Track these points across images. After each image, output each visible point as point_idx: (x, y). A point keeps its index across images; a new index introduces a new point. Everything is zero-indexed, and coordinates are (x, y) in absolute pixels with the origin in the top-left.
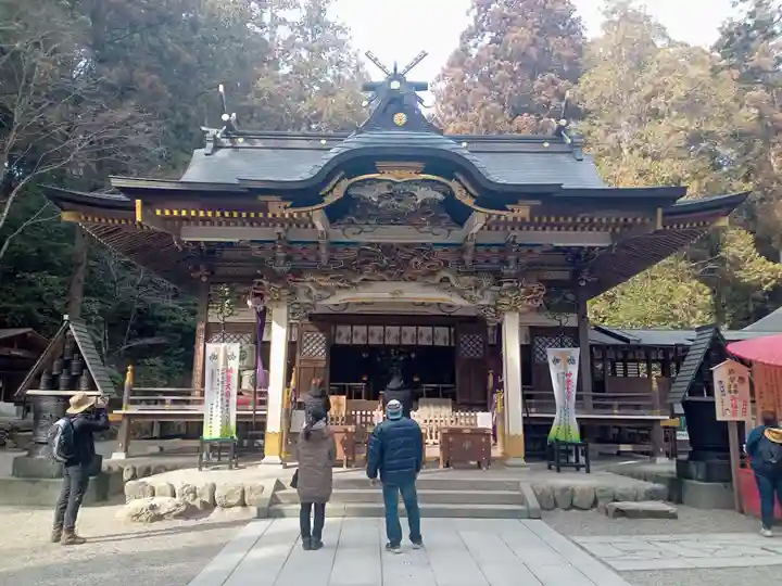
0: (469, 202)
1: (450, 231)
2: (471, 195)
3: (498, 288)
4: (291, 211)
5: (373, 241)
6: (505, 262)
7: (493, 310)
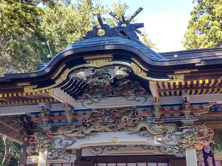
0: (143, 75)
1: (146, 98)
2: (144, 71)
3: (181, 133)
4: (36, 90)
5: (98, 107)
6: (183, 115)
7: (177, 148)
